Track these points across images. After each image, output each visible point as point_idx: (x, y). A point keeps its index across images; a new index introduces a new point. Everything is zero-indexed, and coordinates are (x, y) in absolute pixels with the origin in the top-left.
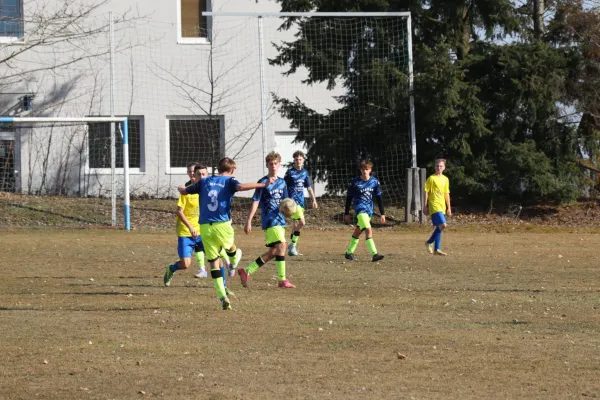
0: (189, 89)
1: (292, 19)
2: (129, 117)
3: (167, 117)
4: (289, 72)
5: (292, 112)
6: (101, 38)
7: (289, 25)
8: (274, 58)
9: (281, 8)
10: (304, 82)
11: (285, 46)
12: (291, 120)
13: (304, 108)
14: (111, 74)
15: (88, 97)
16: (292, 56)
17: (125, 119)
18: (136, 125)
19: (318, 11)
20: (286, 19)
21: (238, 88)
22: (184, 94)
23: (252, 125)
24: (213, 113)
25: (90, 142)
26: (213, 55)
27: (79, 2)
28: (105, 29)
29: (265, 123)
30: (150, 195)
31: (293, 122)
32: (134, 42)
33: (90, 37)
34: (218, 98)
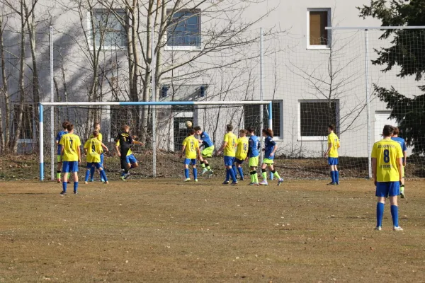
0: (314, 81)
1: (389, 31)
2: (273, 100)
3: (299, 100)
4: (387, 69)
5: (389, 97)
6: (254, 46)
7: (387, 35)
8: (375, 59)
9: (382, 23)
10: (398, 76)
11: (384, 51)
13: (397, 94)
14: (261, 71)
15: (244, 87)
16: (389, 57)
17: (270, 102)
18: (277, 106)
19: (408, 25)
20: (385, 31)
21: (349, 80)
22: (311, 84)
23: (359, 107)
24: (332, 98)
25: (246, 118)
26: (332, 57)
27: (239, 21)
28: (257, 40)
29: (369, 105)
30: (287, 155)
31: (388, 104)
32: (277, 49)
33: (246, 45)
34: (335, 87)
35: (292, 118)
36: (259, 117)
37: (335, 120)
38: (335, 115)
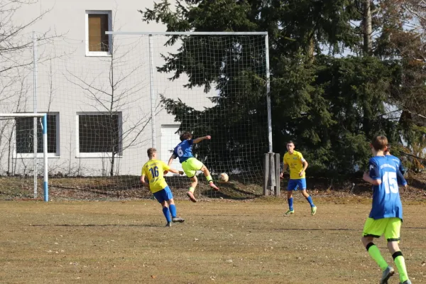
0: (94, 91)
1: (175, 37)
2: (48, 113)
3: (77, 113)
4: (174, 78)
5: (176, 109)
6: (27, 52)
7: (173, 42)
8: (161, 66)
9: (167, 29)
10: (185, 86)
11: (171, 57)
12: (175, 116)
13: (185, 107)
14: (34, 80)
15: (16, 98)
16: (177, 64)
17: (45, 115)
18: (53, 119)
19: (196, 31)
20: (171, 37)
21: (133, 90)
22: (91, 95)
23: (144, 120)
24: (114, 110)
25: (17, 133)
26: (114, 65)
27: (10, 24)
28: (30, 45)
29: (154, 118)
30: (64, 174)
31: (177, 117)
32: (53, 55)
33: (17, 51)
34: (117, 98)
35: (69, 133)
36: (32, 132)
37: (117, 135)
38: (117, 129)
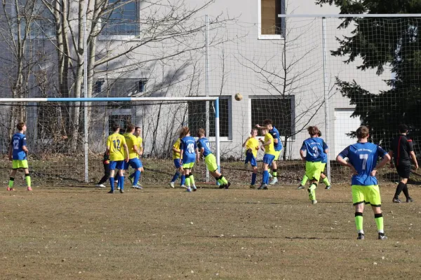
0: (267, 75)
1: (349, 19)
2: (220, 96)
3: (250, 96)
4: (349, 61)
6: (199, 36)
7: (347, 24)
8: (335, 50)
9: (340, 11)
10: (359, 68)
11: (346, 41)
12: (350, 99)
13: (360, 89)
14: (207, 63)
15: (188, 82)
16: (352, 48)
17: (217, 98)
18: (225, 103)
19: (370, 13)
20: (344, 19)
21: (308, 72)
22: (263, 78)
23: (316, 104)
24: (286, 94)
25: (190, 116)
26: (287, 48)
27: (183, 7)
28: (203, 29)
29: (327, 101)
30: (236, 158)
31: (352, 100)
32: (225, 39)
33: (190, 35)
34: (290, 81)
35: (242, 115)
36: (205, 115)
37: (290, 118)
38: (289, 112)
